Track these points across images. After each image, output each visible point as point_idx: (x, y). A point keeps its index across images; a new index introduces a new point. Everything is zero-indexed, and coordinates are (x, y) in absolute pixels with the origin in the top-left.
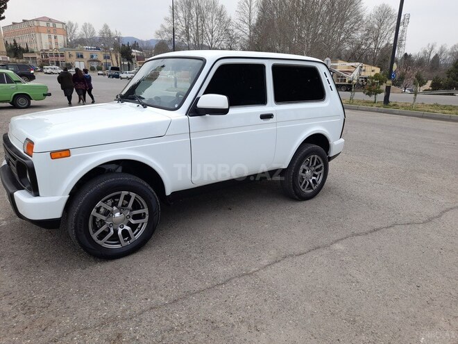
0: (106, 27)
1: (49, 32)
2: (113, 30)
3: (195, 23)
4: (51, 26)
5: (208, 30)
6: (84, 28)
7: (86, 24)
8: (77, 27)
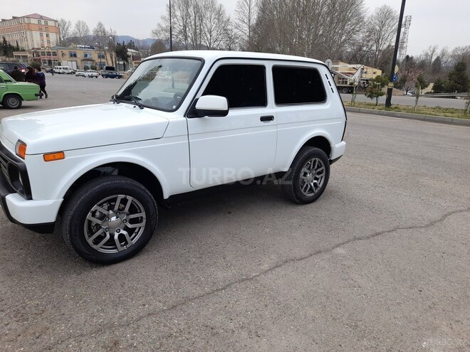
0: (100, 25)
1: (41, 29)
2: (107, 29)
3: (193, 23)
4: (43, 24)
5: (206, 29)
6: (78, 26)
7: (79, 22)
8: (70, 25)
